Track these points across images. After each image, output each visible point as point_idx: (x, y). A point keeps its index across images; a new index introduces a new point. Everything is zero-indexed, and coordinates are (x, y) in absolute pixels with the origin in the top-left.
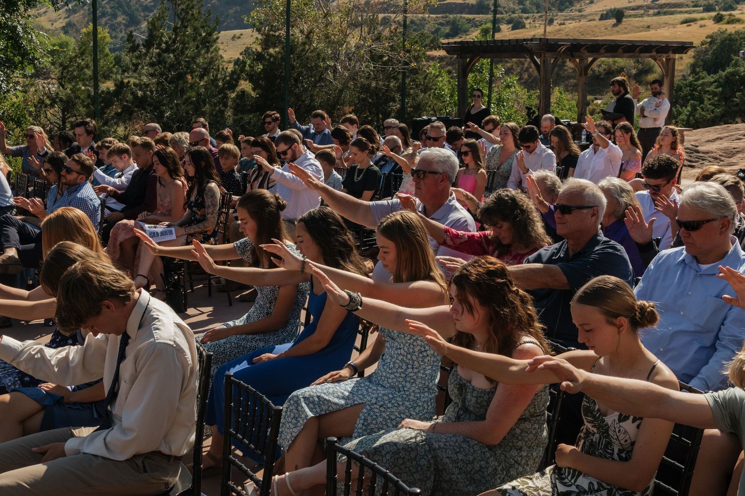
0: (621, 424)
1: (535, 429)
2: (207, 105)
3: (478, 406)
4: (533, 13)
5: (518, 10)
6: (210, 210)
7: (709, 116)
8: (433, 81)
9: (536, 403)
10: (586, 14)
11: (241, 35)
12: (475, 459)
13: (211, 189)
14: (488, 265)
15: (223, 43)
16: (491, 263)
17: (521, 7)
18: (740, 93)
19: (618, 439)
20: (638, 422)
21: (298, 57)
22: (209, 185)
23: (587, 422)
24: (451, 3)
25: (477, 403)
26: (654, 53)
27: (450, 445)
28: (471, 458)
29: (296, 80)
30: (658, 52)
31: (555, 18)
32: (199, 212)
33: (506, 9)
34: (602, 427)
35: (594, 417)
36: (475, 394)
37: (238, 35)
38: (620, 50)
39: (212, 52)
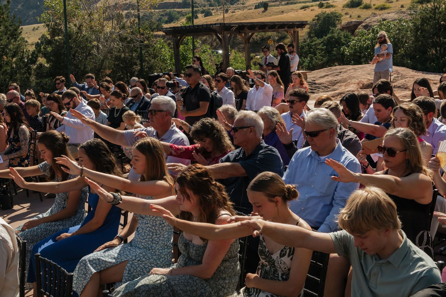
0: (282, 259)
1: (232, 265)
2: (18, 75)
3: (197, 255)
4: (216, 6)
5: (207, 5)
6: (23, 143)
7: (320, 62)
8: (159, 52)
9: (232, 250)
10: (247, 5)
11: (39, 27)
12: (197, 288)
13: (23, 130)
14: (198, 170)
15: (27, 33)
16: (199, 168)
17: (209, 3)
18: (336, 49)
19: (280, 268)
20: (291, 257)
21: (74, 42)
22: (21, 127)
23: (262, 259)
24: (167, 2)
25: (196, 254)
26: (286, 29)
27: (182, 282)
28: (195, 288)
29: (74, 56)
30: (288, 28)
31: (229, 9)
32: (16, 145)
33: (200, 5)
34: (271, 261)
35: (266, 256)
36: (195, 249)
37: (36, 27)
38: (267, 28)
39: (19, 41)
